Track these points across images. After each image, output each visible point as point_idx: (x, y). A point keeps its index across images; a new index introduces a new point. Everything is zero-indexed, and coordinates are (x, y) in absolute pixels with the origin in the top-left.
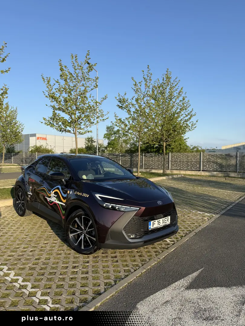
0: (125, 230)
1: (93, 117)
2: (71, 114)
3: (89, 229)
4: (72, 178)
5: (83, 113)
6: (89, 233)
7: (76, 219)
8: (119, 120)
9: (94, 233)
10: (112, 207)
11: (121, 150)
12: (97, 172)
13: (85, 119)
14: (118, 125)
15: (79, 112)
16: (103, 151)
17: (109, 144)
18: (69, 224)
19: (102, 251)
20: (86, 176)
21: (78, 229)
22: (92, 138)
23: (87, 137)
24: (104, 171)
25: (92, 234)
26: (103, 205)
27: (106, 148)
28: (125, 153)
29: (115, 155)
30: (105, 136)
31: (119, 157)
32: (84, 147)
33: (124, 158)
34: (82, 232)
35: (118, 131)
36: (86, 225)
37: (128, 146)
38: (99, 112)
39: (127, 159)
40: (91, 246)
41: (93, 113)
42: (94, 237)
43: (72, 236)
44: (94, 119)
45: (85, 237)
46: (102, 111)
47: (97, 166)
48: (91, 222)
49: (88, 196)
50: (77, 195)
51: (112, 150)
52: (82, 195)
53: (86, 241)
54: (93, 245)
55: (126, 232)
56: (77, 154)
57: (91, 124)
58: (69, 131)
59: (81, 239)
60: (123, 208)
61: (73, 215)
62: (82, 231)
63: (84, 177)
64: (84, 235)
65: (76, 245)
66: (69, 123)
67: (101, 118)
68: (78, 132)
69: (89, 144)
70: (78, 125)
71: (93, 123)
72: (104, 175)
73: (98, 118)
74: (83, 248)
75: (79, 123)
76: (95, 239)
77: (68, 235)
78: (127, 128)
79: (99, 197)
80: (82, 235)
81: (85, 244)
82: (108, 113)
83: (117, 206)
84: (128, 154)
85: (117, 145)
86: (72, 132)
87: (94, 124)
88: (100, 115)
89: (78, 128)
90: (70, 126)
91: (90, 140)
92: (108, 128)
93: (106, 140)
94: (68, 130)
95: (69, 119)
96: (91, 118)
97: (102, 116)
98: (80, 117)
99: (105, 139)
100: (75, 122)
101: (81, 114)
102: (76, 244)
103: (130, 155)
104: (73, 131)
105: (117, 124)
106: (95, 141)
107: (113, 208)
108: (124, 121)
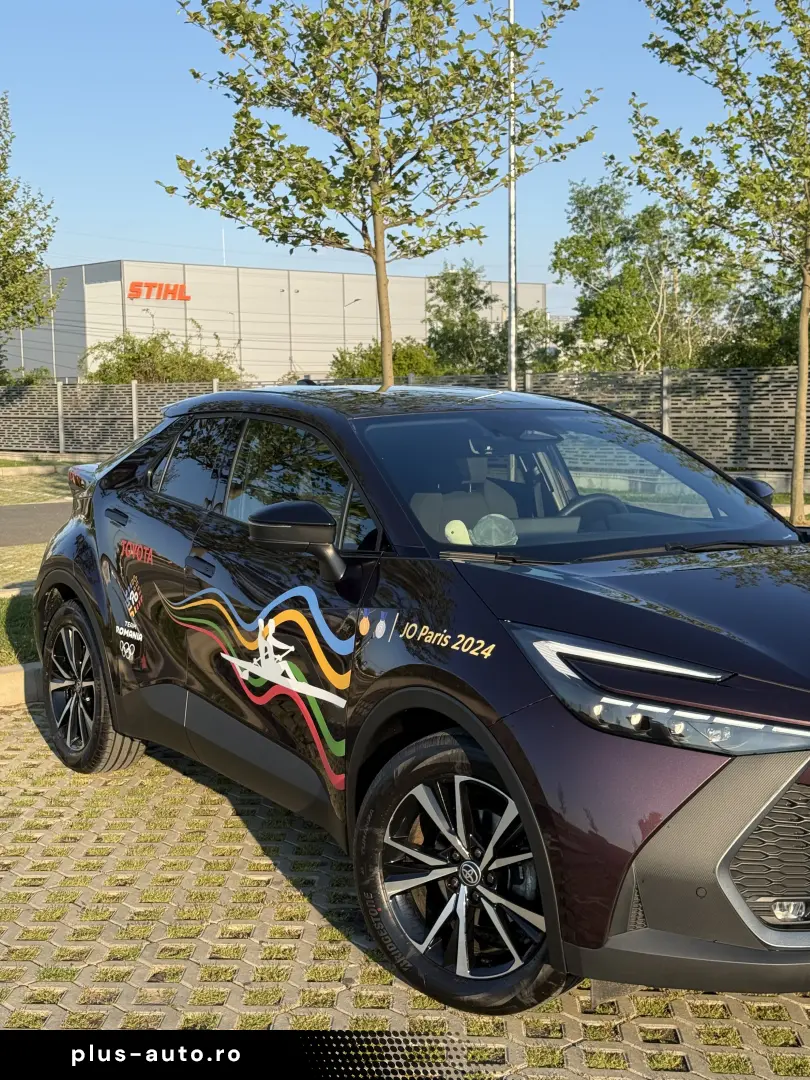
0: (734, 874)
1: (492, 133)
2: (351, 121)
3: (499, 853)
4: (384, 536)
5: (425, 114)
6: (503, 882)
7: (420, 793)
8: (663, 141)
9: (530, 881)
10: (646, 721)
11: (666, 354)
12: (527, 499)
13: (436, 150)
14: (652, 176)
15: (401, 111)
16: (547, 359)
17: (586, 308)
18: (378, 822)
19: (580, 997)
20: (470, 526)
21: (434, 854)
22: (469, 276)
23: (438, 271)
24: (575, 495)
25: (521, 887)
26: (590, 709)
27: (567, 339)
28: (701, 369)
29: (630, 388)
30: (564, 254)
31: (661, 398)
32: (420, 335)
33: (691, 407)
34: (455, 875)
35: (651, 216)
36: (479, 833)
37: (720, 318)
38: (529, 100)
39: (711, 413)
40: (518, 963)
41: (489, 108)
42: (535, 906)
43: (393, 897)
44: (499, 149)
45: (474, 901)
46: (551, 94)
47: (531, 464)
48: (511, 812)
49: (487, 654)
50: (416, 646)
51: (609, 352)
52: (452, 642)
53: (481, 930)
54: (530, 957)
55: (740, 886)
56: (392, 388)
57: (476, 185)
58: (338, 239)
59: (454, 915)
60: (719, 730)
61: (399, 765)
62: (455, 869)
63: (457, 532)
64: (472, 891)
65: (422, 948)
66: (335, 183)
67: (541, 140)
68: (392, 239)
69: (456, 316)
70: (395, 195)
71: (492, 172)
72: (577, 520)
73: (522, 137)
74: (463, 968)
75: (399, 178)
76: (538, 921)
77: (372, 889)
78: (717, 199)
79: (563, 656)
80: (456, 890)
81: (476, 945)
82: (593, 100)
83: (681, 722)
84: (722, 373)
85: (640, 317)
86: (352, 244)
87: (494, 181)
88: (536, 117)
89: (396, 216)
90: (344, 205)
91: (461, 289)
92: (581, 200)
93: (569, 279)
94: (327, 231)
95: (337, 155)
96: (479, 145)
97: (552, 120)
98: (408, 140)
99: (557, 275)
100: (375, 178)
101: (412, 116)
102: (421, 943)
103: (737, 385)
104: (365, 236)
105: (647, 170)
106: (489, 292)
107: (655, 734)
108: (696, 150)
